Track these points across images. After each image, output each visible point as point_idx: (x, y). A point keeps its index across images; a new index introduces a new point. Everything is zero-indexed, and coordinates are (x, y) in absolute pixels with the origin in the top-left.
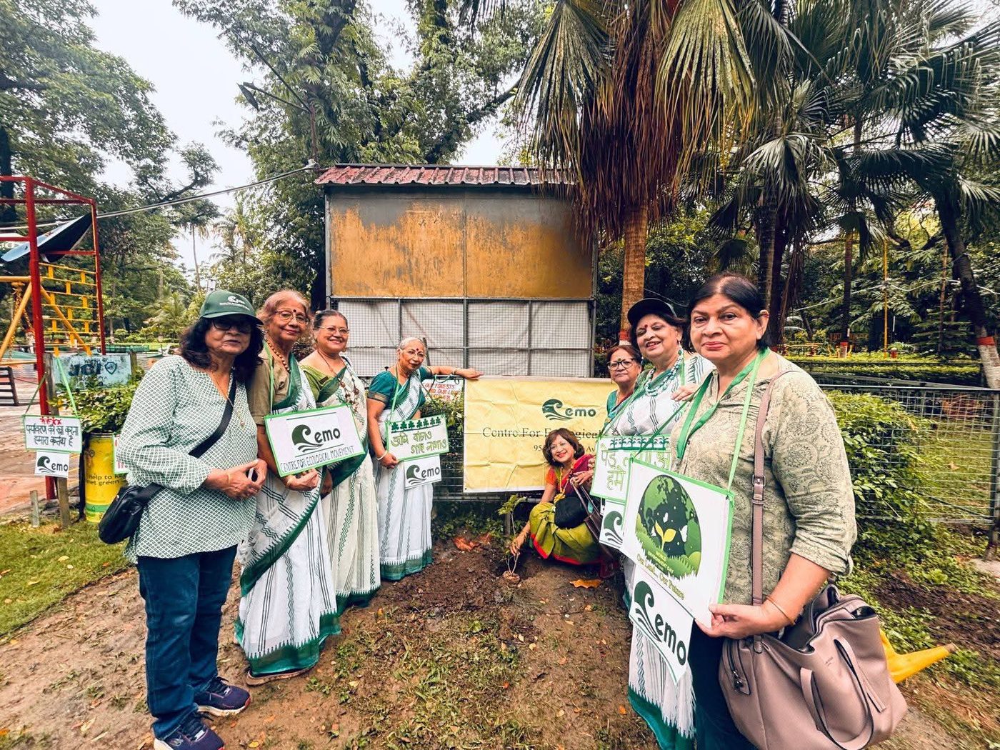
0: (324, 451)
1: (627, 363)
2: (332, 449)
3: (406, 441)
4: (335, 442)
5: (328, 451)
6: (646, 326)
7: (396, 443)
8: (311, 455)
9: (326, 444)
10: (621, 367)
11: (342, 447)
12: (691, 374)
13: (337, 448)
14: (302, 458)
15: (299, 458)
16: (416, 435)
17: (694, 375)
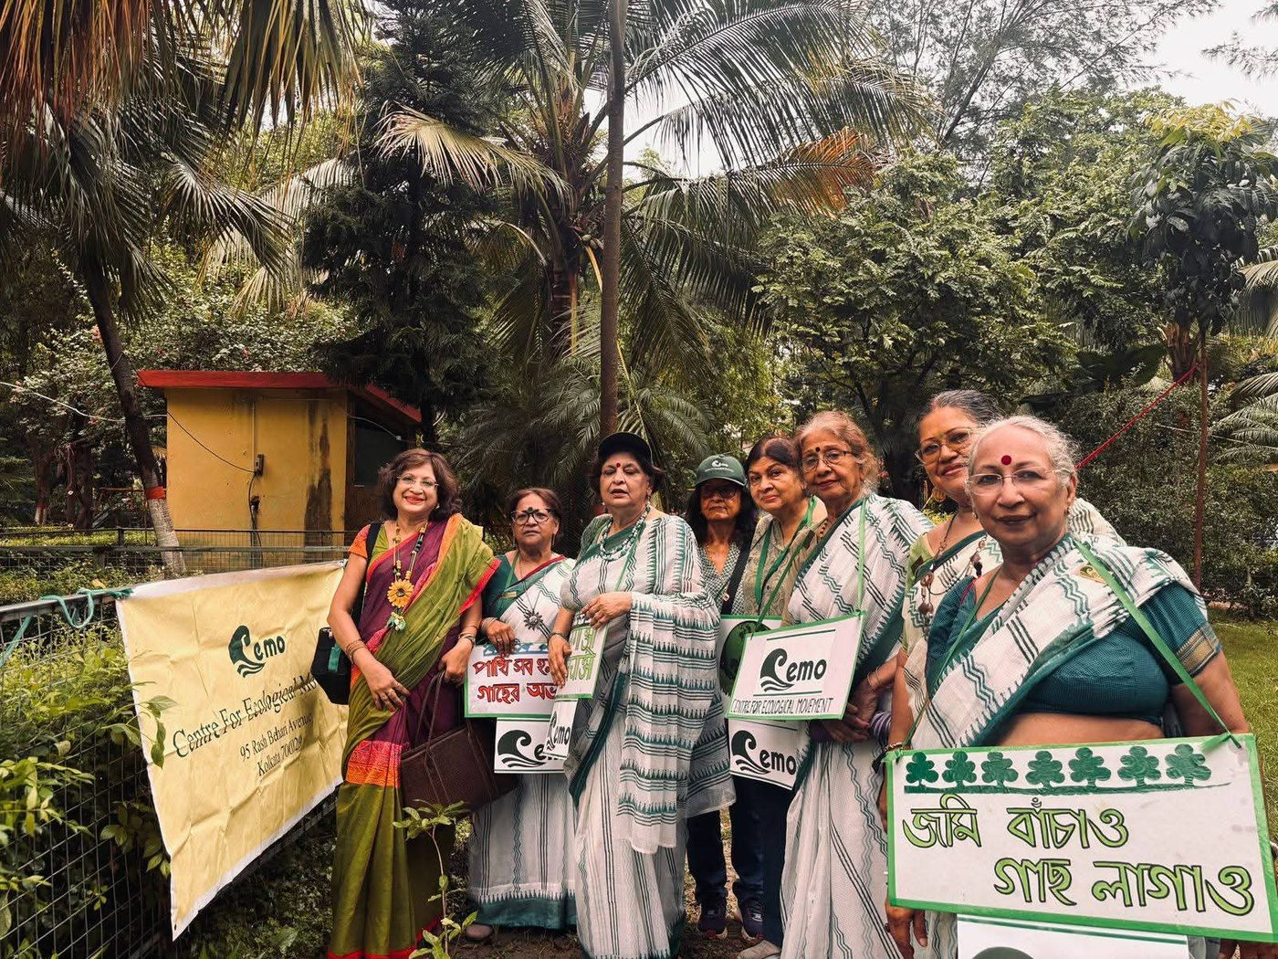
0: (789, 697)
1: (541, 515)
2: (803, 697)
3: (973, 834)
4: (812, 684)
5: (796, 698)
6: (618, 465)
7: (925, 835)
8: (771, 698)
9: (799, 685)
10: (532, 520)
11: (817, 696)
12: (651, 540)
13: (809, 697)
14: (763, 699)
15: (758, 699)
16: (1021, 813)
17: (654, 543)
